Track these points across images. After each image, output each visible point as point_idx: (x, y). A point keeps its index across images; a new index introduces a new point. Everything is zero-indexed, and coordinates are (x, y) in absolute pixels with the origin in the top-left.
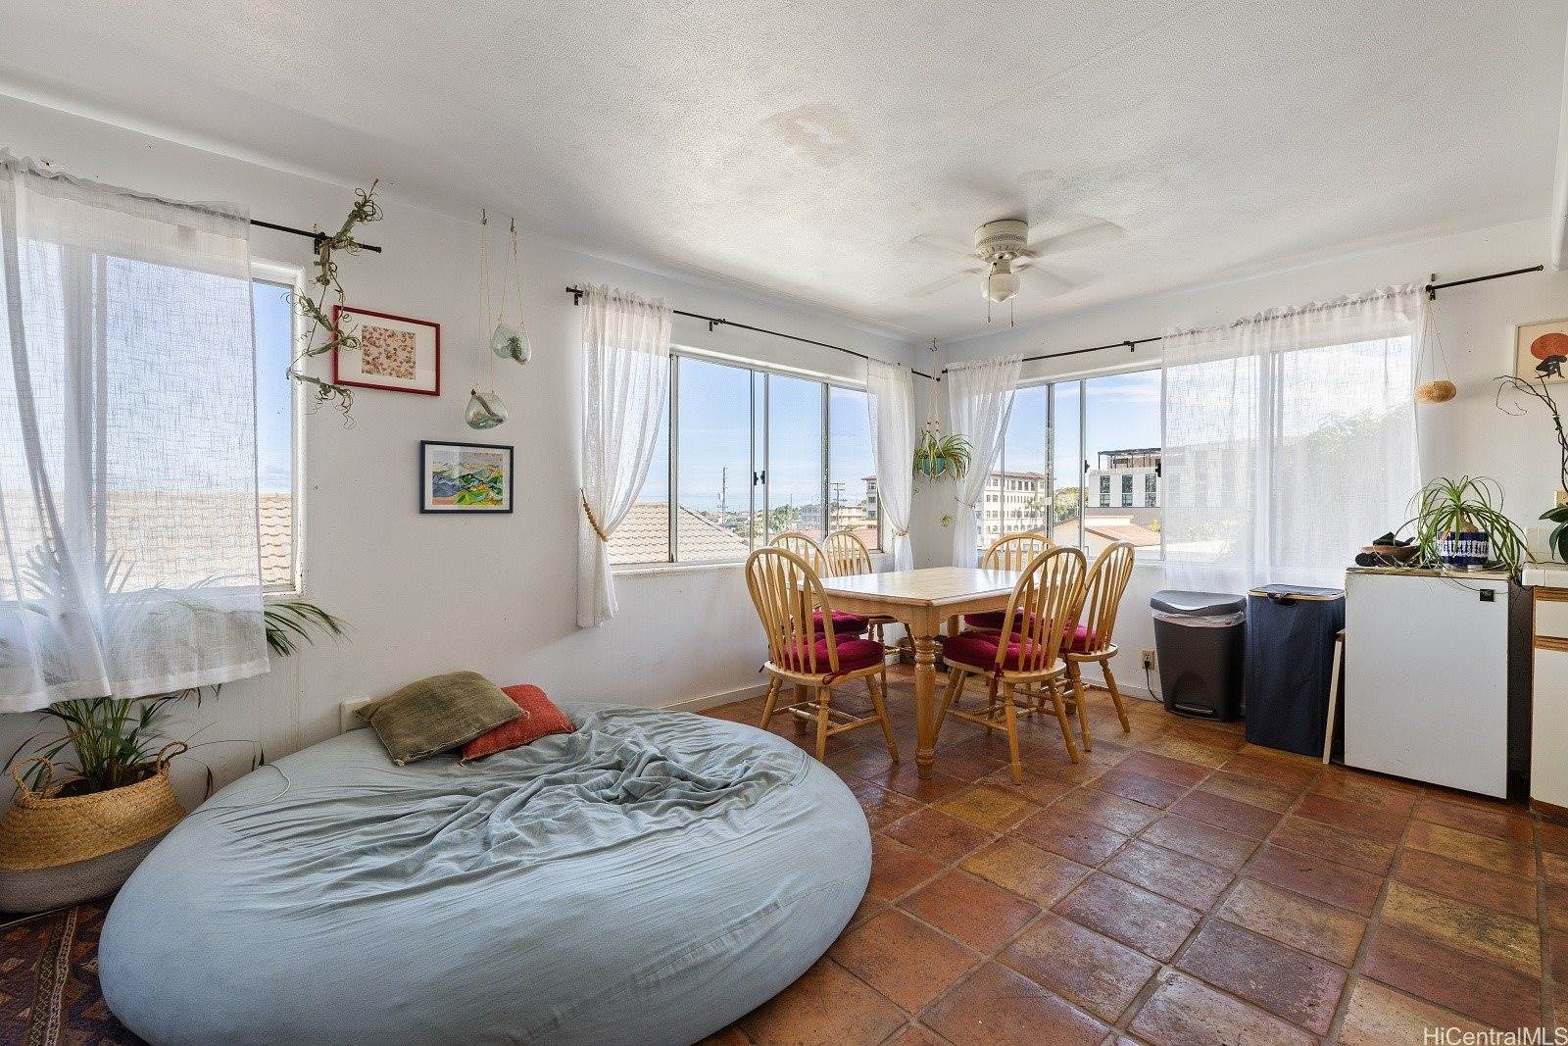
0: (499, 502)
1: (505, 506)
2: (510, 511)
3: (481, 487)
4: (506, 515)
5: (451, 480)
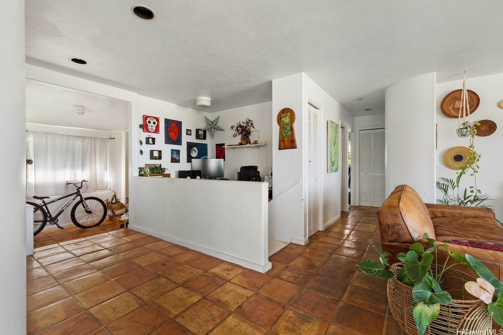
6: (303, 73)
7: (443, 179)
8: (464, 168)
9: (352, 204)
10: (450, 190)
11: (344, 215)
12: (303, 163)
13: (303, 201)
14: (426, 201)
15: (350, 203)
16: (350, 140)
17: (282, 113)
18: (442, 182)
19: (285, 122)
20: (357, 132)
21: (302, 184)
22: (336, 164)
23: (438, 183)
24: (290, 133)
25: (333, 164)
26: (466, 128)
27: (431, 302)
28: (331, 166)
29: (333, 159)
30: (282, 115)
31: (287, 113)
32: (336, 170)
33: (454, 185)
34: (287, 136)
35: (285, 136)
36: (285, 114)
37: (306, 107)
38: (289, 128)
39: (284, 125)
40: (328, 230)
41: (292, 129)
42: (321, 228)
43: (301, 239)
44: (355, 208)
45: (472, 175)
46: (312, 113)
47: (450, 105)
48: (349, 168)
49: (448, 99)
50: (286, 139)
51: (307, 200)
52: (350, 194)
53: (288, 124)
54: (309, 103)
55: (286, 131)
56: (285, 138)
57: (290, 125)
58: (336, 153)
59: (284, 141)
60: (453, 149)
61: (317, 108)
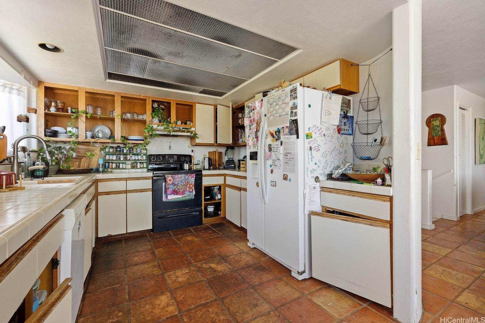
6: (455, 86)
12: (455, 156)
13: (455, 186)
17: (432, 118)
19: (435, 124)
21: (453, 173)
24: (440, 133)
25: (481, 157)
28: (479, 159)
29: (481, 152)
30: (431, 119)
31: (437, 117)
32: (484, 162)
34: (436, 136)
35: (434, 135)
36: (435, 119)
37: (457, 112)
38: (439, 129)
39: (433, 127)
40: (475, 215)
41: (443, 130)
42: (469, 212)
43: (454, 216)
50: (435, 138)
51: (459, 186)
53: (438, 126)
54: (460, 108)
55: (437, 131)
57: (440, 127)
61: (465, 110)
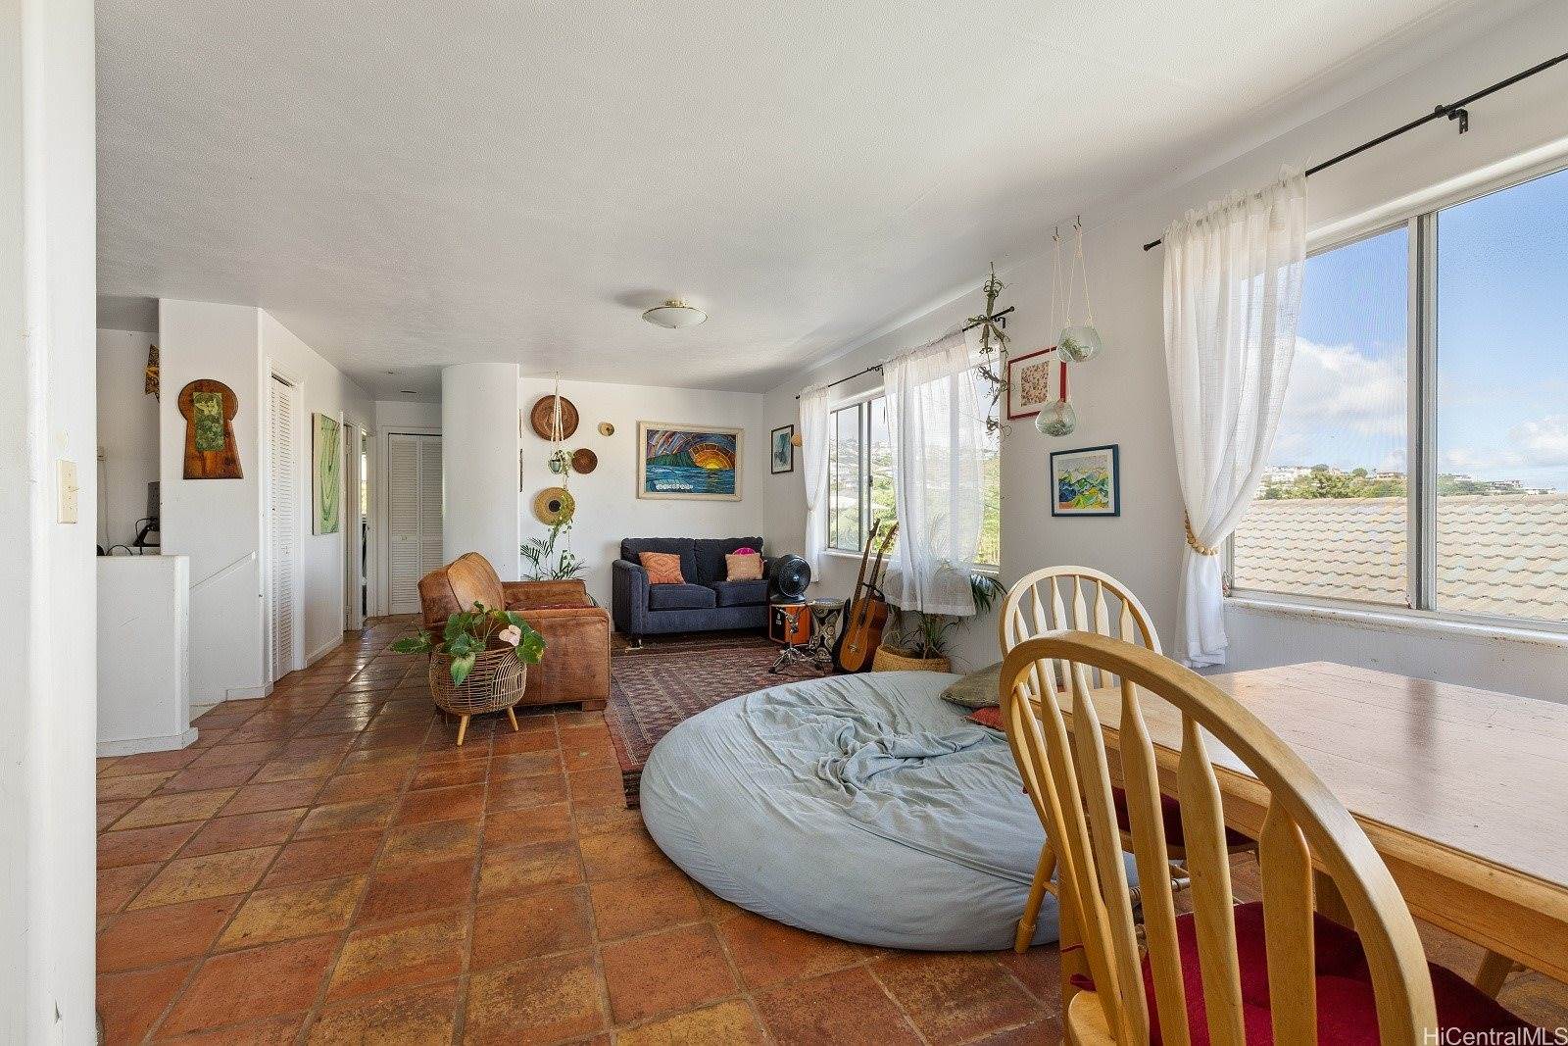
0: (1106, 505)
1: (1111, 510)
2: (1117, 513)
3: (1093, 490)
4: (1110, 519)
5: (1070, 485)
6: (260, 310)
7: (534, 541)
8: (559, 523)
9: (370, 613)
10: (541, 558)
11: (352, 637)
12: (261, 511)
13: (261, 599)
14: (504, 578)
15: (364, 613)
16: (364, 449)
17: (196, 391)
18: (531, 546)
19: (206, 413)
20: (383, 437)
21: (257, 560)
22: (333, 514)
23: (525, 549)
24: (221, 442)
25: (326, 513)
26: (559, 460)
27: (464, 656)
28: (324, 520)
29: (327, 502)
30: (195, 394)
31: (212, 391)
32: (334, 530)
33: (549, 547)
34: (210, 447)
35: (205, 445)
36: (206, 395)
37: (266, 386)
38: (217, 428)
39: (201, 420)
40: (315, 667)
41: (228, 434)
42: (298, 663)
43: (256, 686)
44: (378, 620)
45: (565, 532)
46: (277, 395)
47: (544, 418)
48: (364, 526)
49: (540, 408)
50: (208, 454)
51: (270, 596)
52: (364, 589)
53: (215, 420)
54: (274, 377)
55: (211, 435)
56: (205, 453)
57: (221, 422)
58: (334, 488)
59: (203, 459)
60: (547, 490)
61: (286, 384)
